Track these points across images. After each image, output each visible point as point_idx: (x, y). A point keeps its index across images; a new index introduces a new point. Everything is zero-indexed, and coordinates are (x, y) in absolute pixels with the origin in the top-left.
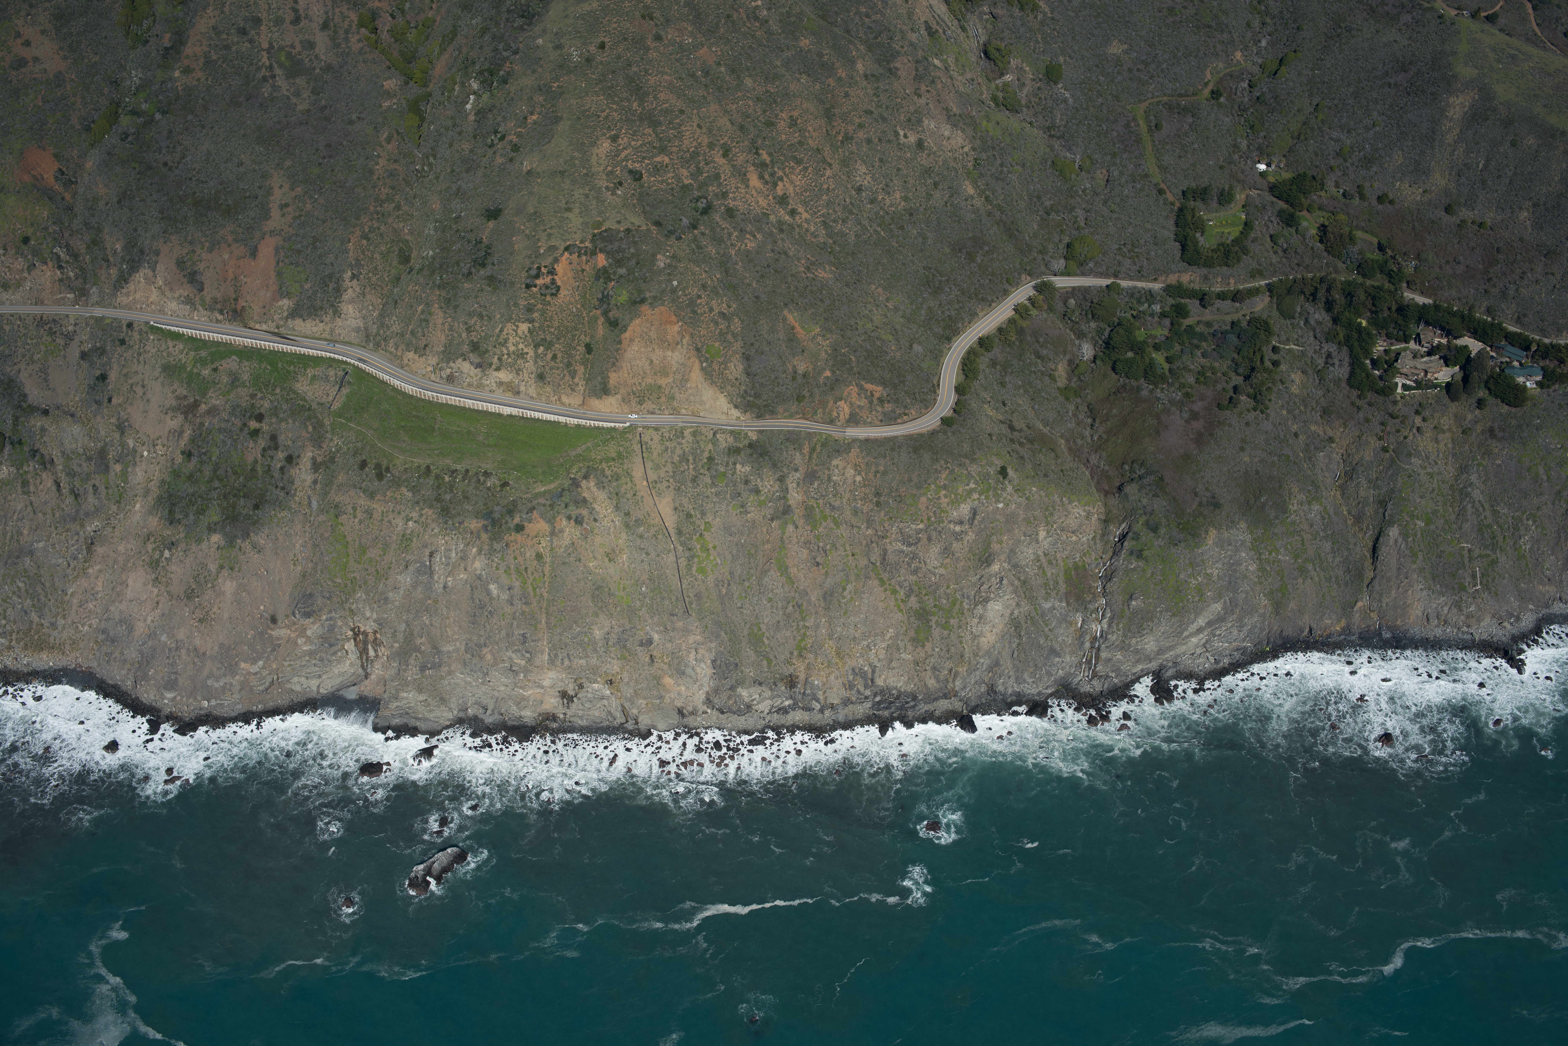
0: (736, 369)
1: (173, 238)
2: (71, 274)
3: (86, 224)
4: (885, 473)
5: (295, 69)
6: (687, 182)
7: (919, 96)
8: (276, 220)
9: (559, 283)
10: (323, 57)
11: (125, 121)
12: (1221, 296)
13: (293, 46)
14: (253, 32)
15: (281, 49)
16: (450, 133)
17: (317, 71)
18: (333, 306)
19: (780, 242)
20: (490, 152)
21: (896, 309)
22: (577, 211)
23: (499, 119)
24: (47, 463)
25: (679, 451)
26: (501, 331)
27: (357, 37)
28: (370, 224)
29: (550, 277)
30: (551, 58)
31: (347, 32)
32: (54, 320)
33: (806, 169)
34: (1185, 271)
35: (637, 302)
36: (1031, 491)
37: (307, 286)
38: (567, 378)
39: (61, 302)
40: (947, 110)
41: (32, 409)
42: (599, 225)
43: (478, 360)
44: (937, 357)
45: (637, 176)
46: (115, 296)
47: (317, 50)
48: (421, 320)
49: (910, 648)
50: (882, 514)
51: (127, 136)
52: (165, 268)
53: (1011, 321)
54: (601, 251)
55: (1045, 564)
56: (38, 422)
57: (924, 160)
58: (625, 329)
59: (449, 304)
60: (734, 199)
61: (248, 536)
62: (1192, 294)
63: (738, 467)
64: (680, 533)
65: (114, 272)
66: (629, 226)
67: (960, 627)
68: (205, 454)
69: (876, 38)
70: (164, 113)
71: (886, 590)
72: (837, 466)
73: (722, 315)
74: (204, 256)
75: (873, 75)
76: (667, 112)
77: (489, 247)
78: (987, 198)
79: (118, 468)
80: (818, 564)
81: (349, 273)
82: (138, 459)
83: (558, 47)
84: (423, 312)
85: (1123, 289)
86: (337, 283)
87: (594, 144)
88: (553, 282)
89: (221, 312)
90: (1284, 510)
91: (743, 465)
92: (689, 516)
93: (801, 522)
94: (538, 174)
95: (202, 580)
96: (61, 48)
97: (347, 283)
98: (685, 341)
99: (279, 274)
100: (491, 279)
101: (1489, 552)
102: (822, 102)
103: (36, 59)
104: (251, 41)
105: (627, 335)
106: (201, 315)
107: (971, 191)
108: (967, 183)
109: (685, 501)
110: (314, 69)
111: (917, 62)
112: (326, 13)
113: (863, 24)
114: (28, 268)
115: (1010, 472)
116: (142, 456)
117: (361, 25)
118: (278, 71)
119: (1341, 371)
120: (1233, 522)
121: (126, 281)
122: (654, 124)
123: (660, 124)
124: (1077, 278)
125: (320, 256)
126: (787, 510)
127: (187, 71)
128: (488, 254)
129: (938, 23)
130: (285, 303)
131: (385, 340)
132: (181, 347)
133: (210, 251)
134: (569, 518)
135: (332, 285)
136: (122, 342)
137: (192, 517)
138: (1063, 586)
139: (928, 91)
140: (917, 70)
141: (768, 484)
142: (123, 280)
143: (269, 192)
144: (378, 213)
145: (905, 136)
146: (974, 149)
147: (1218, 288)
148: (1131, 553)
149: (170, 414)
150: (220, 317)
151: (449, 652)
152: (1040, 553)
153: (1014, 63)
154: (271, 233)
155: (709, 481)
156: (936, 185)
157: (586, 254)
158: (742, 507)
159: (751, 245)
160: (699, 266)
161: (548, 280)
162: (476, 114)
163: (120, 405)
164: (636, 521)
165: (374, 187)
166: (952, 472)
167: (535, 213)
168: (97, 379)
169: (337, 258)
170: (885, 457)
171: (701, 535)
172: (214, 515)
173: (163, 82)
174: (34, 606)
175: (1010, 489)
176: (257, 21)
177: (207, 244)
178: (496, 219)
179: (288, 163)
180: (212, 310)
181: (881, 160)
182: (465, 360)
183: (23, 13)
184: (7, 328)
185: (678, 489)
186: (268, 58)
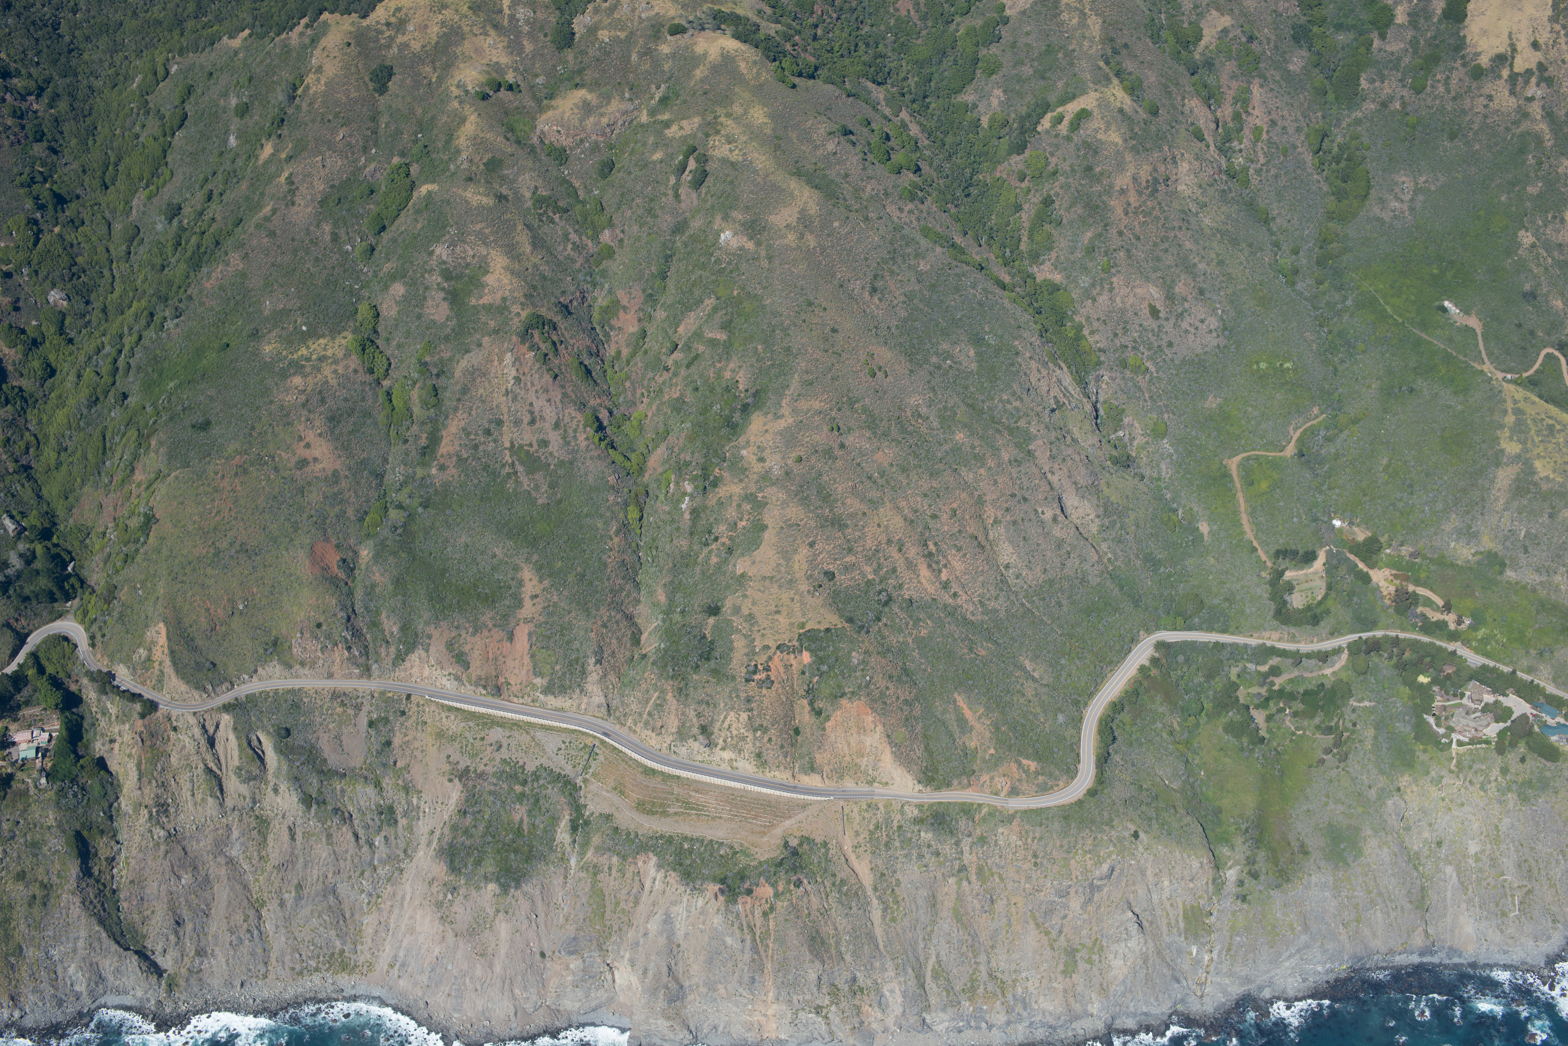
0: (918, 749)
1: (442, 623)
2: (356, 652)
3: (366, 608)
4: (1041, 839)
5: (533, 463)
6: (870, 577)
7: (1053, 473)
8: (528, 609)
9: (773, 677)
10: (556, 454)
11: (393, 514)
12: (1309, 656)
13: (531, 445)
14: (496, 433)
15: (521, 447)
16: (668, 528)
17: (552, 467)
18: (579, 685)
19: (947, 625)
20: (706, 550)
22: (784, 613)
23: (712, 520)
24: (346, 818)
25: (874, 821)
26: (725, 718)
27: (584, 436)
29: (765, 673)
30: (756, 470)
31: (575, 431)
32: (345, 694)
33: (965, 555)
34: (1276, 630)
35: (837, 696)
36: (1157, 849)
37: (558, 668)
38: (780, 757)
39: (349, 677)
40: (1075, 483)
41: (332, 773)
42: (802, 625)
43: (706, 740)
44: (1077, 722)
45: (830, 576)
46: (394, 671)
47: (550, 448)
48: (657, 705)
49: (1060, 978)
50: (1039, 872)
51: (396, 529)
52: (436, 649)
54: (806, 649)
55: (1168, 907)
56: (337, 784)
58: (828, 718)
59: (682, 693)
60: (908, 589)
61: (520, 886)
63: (922, 834)
64: (875, 889)
65: (392, 650)
66: (827, 626)
67: (1100, 961)
68: (478, 812)
70: (425, 507)
71: (1041, 932)
72: (1003, 833)
73: (906, 702)
74: (468, 639)
75: (1016, 461)
76: (852, 516)
77: (712, 642)
78: (1109, 559)
79: (405, 821)
81: (593, 659)
82: (421, 814)
83: (761, 460)
84: (659, 698)
86: (583, 666)
87: (795, 551)
88: (768, 678)
89: (485, 687)
90: (1360, 854)
91: (926, 832)
92: (883, 875)
93: (973, 878)
94: (750, 577)
95: (482, 921)
96: (336, 448)
97: (591, 667)
98: (878, 729)
99: (533, 656)
100: (715, 672)
101: (1525, 883)
102: (975, 490)
103: (316, 460)
104: (495, 441)
105: (830, 723)
106: (468, 690)
107: (1096, 556)
108: (1093, 548)
109: (879, 862)
110: (549, 465)
112: (557, 414)
114: (322, 649)
115: (1142, 835)
116: (425, 812)
118: (520, 468)
120: (1319, 868)
121: (403, 661)
122: (842, 527)
123: (847, 526)
124: (1184, 633)
125: (568, 643)
126: (962, 868)
127: (442, 468)
128: (711, 649)
129: (1064, 395)
130: (539, 681)
133: (474, 634)
134: (789, 883)
135: (578, 668)
136: (403, 713)
137: (470, 867)
138: (1182, 925)
139: (1060, 468)
140: (1051, 450)
141: (947, 849)
142: (400, 658)
143: (521, 583)
145: (1043, 513)
146: (1098, 516)
147: (1304, 648)
148: (1238, 896)
149: (447, 777)
150: (484, 692)
151: (691, 987)
152: (1164, 898)
153: (1126, 420)
154: (525, 620)
155: (898, 844)
156: (1068, 553)
157: (794, 652)
158: (926, 866)
159: (924, 632)
160: (885, 657)
161: (764, 675)
162: (691, 513)
163: (404, 768)
164: (841, 881)
165: (608, 579)
166: (1095, 839)
167: (750, 614)
168: (384, 744)
169: (581, 645)
170: (1041, 825)
171: (893, 890)
173: (423, 479)
174: (337, 934)
175: (1141, 848)
176: (500, 423)
177: (471, 629)
178: (715, 615)
179: (535, 557)
180: (477, 686)
181: (1024, 538)
182: (695, 740)
183: (303, 419)
184: (305, 700)
185: (873, 853)
186: (511, 456)
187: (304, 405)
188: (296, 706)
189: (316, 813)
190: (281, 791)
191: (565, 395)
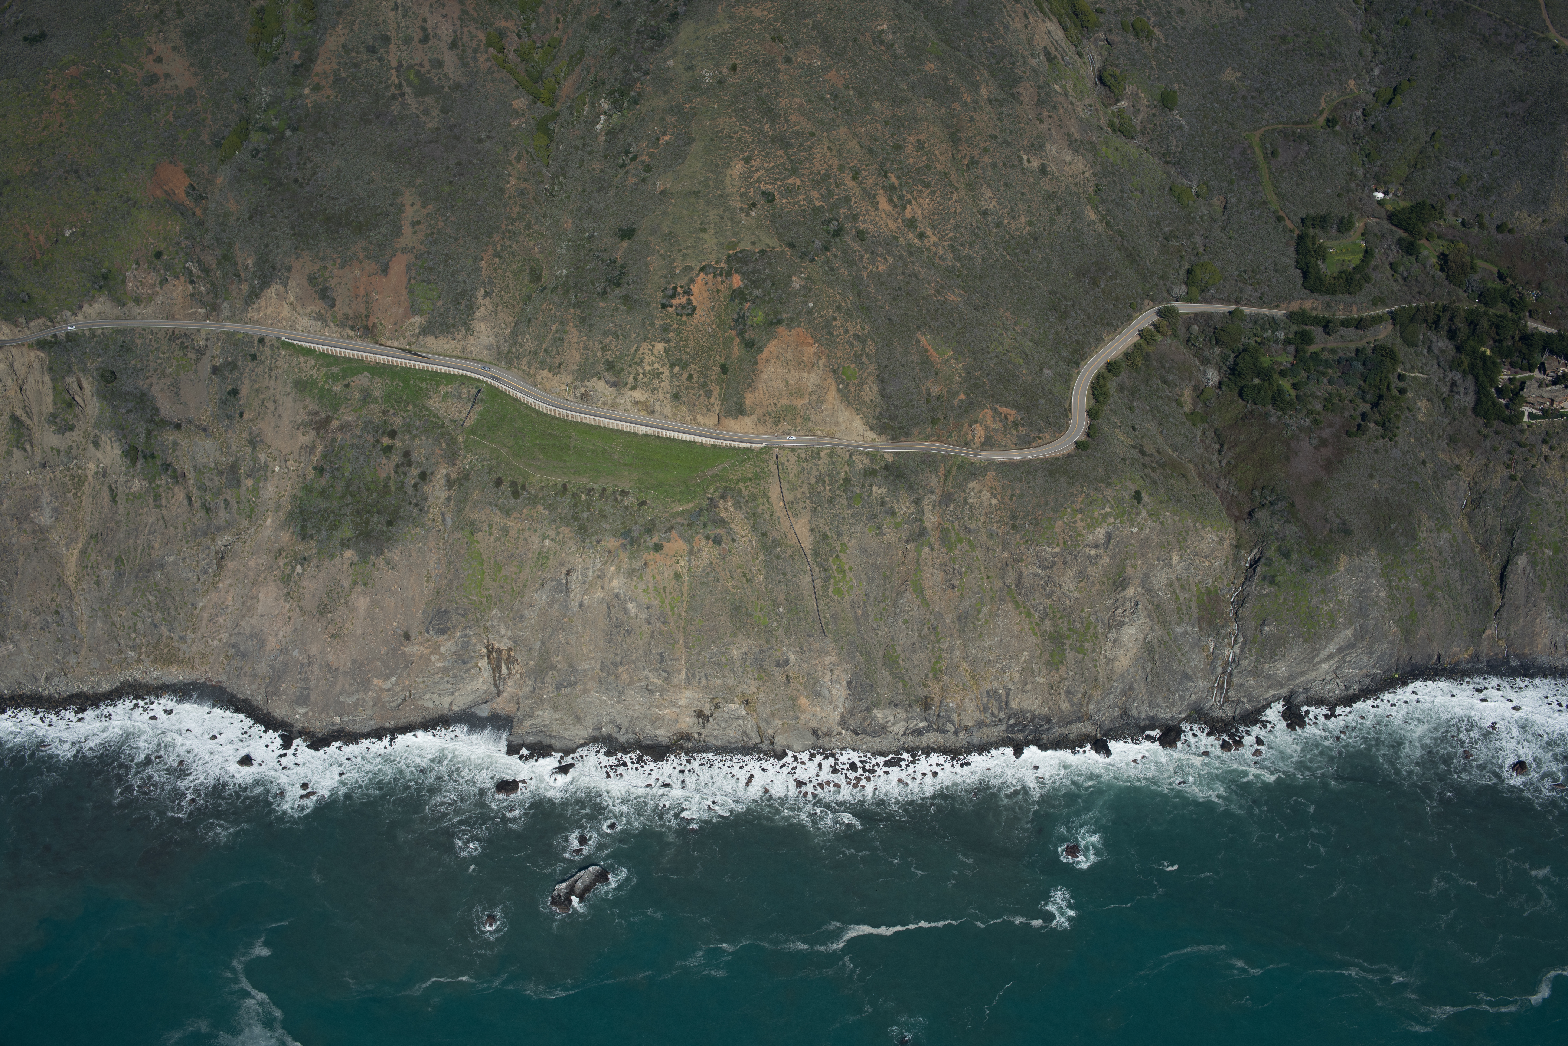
0: (871, 391)
1: (305, 254)
2: (203, 289)
3: (217, 239)
4: (1021, 496)
5: (424, 88)
6: (818, 204)
7: (1041, 121)
8: (408, 237)
9: (695, 303)
10: (451, 76)
11: (256, 137)
12: (1345, 323)
13: (421, 65)
14: (382, 50)
15: (410, 67)
16: (580, 152)
17: (446, 89)
18: (465, 323)
19: (910, 265)
20: (622, 172)
21: (1024, 333)
22: (711, 231)
23: (630, 139)
24: (179, 477)
25: (815, 472)
26: (637, 350)
27: (485, 56)
28: (501, 242)
29: (686, 297)
30: (683, 79)
31: (475, 51)
32: (186, 335)
33: (934, 192)
34: (1308, 299)
35: (773, 323)
36: (1165, 516)
37: (439, 303)
38: (703, 398)
39: (192, 317)
40: (1068, 135)
41: (164, 423)
42: (733, 246)
43: (613, 379)
44: (1067, 381)
45: (769, 197)
46: (246, 311)
47: (445, 69)
48: (556, 339)
49: (1044, 671)
50: (1018, 537)
51: (258, 152)
52: (296, 284)
53: (1136, 346)
54: (736, 272)
55: (1178, 589)
56: (170, 436)
57: (1047, 185)
58: (761, 350)
59: (584, 322)
60: (865, 222)
61: (382, 552)
62: (1316, 321)
63: (875, 488)
64: (816, 554)
65: (245, 287)
66: (763, 247)
67: (1094, 651)
68: (337, 469)
69: (998, 63)
70: (294, 130)
71: (1020, 613)
72: (973, 489)
73: (857, 337)
74: (336, 272)
75: (997, 100)
76: (797, 134)
77: (623, 266)
78: (1108, 224)
79: (249, 482)
80: (953, 586)
81: (482, 291)
82: (269, 474)
83: (690, 68)
84: (557, 330)
85: (1246, 316)
86: (470, 300)
87: (727, 165)
88: (689, 302)
89: (353, 328)
90: (1414, 538)
91: (879, 486)
92: (825, 537)
93: (936, 545)
94: (672, 194)
95: (335, 595)
96: (192, 65)
97: (480, 301)
98: (821, 363)
99: (411, 291)
100: (626, 299)
102: (947, 126)
103: (167, 76)
104: (380, 59)
105: (763, 356)
106: (332, 332)
107: (1093, 216)
108: (1089, 208)
109: (821, 522)
110: (443, 87)
111: (1039, 87)
112: (455, 32)
113: (986, 49)
114: (161, 282)
115: (1144, 496)
116: (274, 471)
117: (489, 44)
118: (407, 90)
119: (1467, 399)
120: (1363, 549)
121: (258, 297)
122: (786, 146)
123: (791, 146)
124: (1198, 304)
125: (452, 274)
126: (923, 532)
127: (316, 88)
128: (622, 274)
129: (1056, 49)
130: (417, 320)
131: (518, 358)
132: (313, 363)
133: (342, 267)
134: (708, 538)
135: (464, 303)
136: (254, 357)
137: (324, 533)
138: (1195, 611)
139: (1050, 117)
140: (1039, 95)
141: (904, 506)
142: (254, 295)
143: (401, 209)
144: (509, 232)
145: (1029, 161)
146: (1095, 175)
147: (1341, 316)
148: (1264, 579)
149: (302, 430)
150: (352, 334)
151: (584, 670)
152: (1173, 577)
153: (1129, 89)
154: (404, 250)
155: (845, 502)
156: (1059, 209)
157: (721, 275)
158: (878, 528)
159: (882, 268)
160: (833, 288)
161: (684, 300)
162: (606, 134)
163: (252, 420)
164: (773, 541)
165: (505, 206)
166: (1088, 496)
167: (670, 233)
168: (229, 393)
169: (469, 276)
170: (1021, 480)
171: (837, 556)
172: (347, 531)
173: (293, 99)
174: (164, 619)
175: (1144, 513)
176: (386, 40)
177: (339, 261)
178: (629, 239)
179: (419, 181)
180: (343, 325)
181: (1006, 185)
182: (600, 379)
183: (155, 30)
184: (139, 342)
185: (814, 510)
186: (398, 77)
187: (156, 16)
188: (126, 349)
189: (142, 468)
190: (101, 443)
191: (465, 12)
